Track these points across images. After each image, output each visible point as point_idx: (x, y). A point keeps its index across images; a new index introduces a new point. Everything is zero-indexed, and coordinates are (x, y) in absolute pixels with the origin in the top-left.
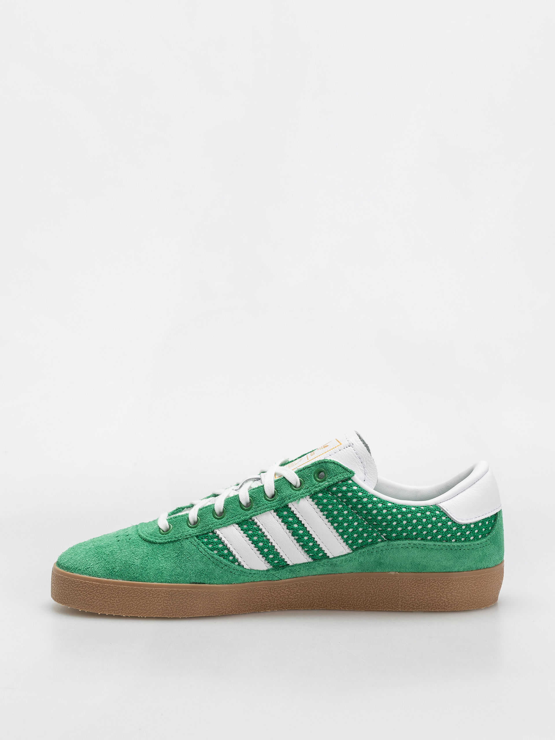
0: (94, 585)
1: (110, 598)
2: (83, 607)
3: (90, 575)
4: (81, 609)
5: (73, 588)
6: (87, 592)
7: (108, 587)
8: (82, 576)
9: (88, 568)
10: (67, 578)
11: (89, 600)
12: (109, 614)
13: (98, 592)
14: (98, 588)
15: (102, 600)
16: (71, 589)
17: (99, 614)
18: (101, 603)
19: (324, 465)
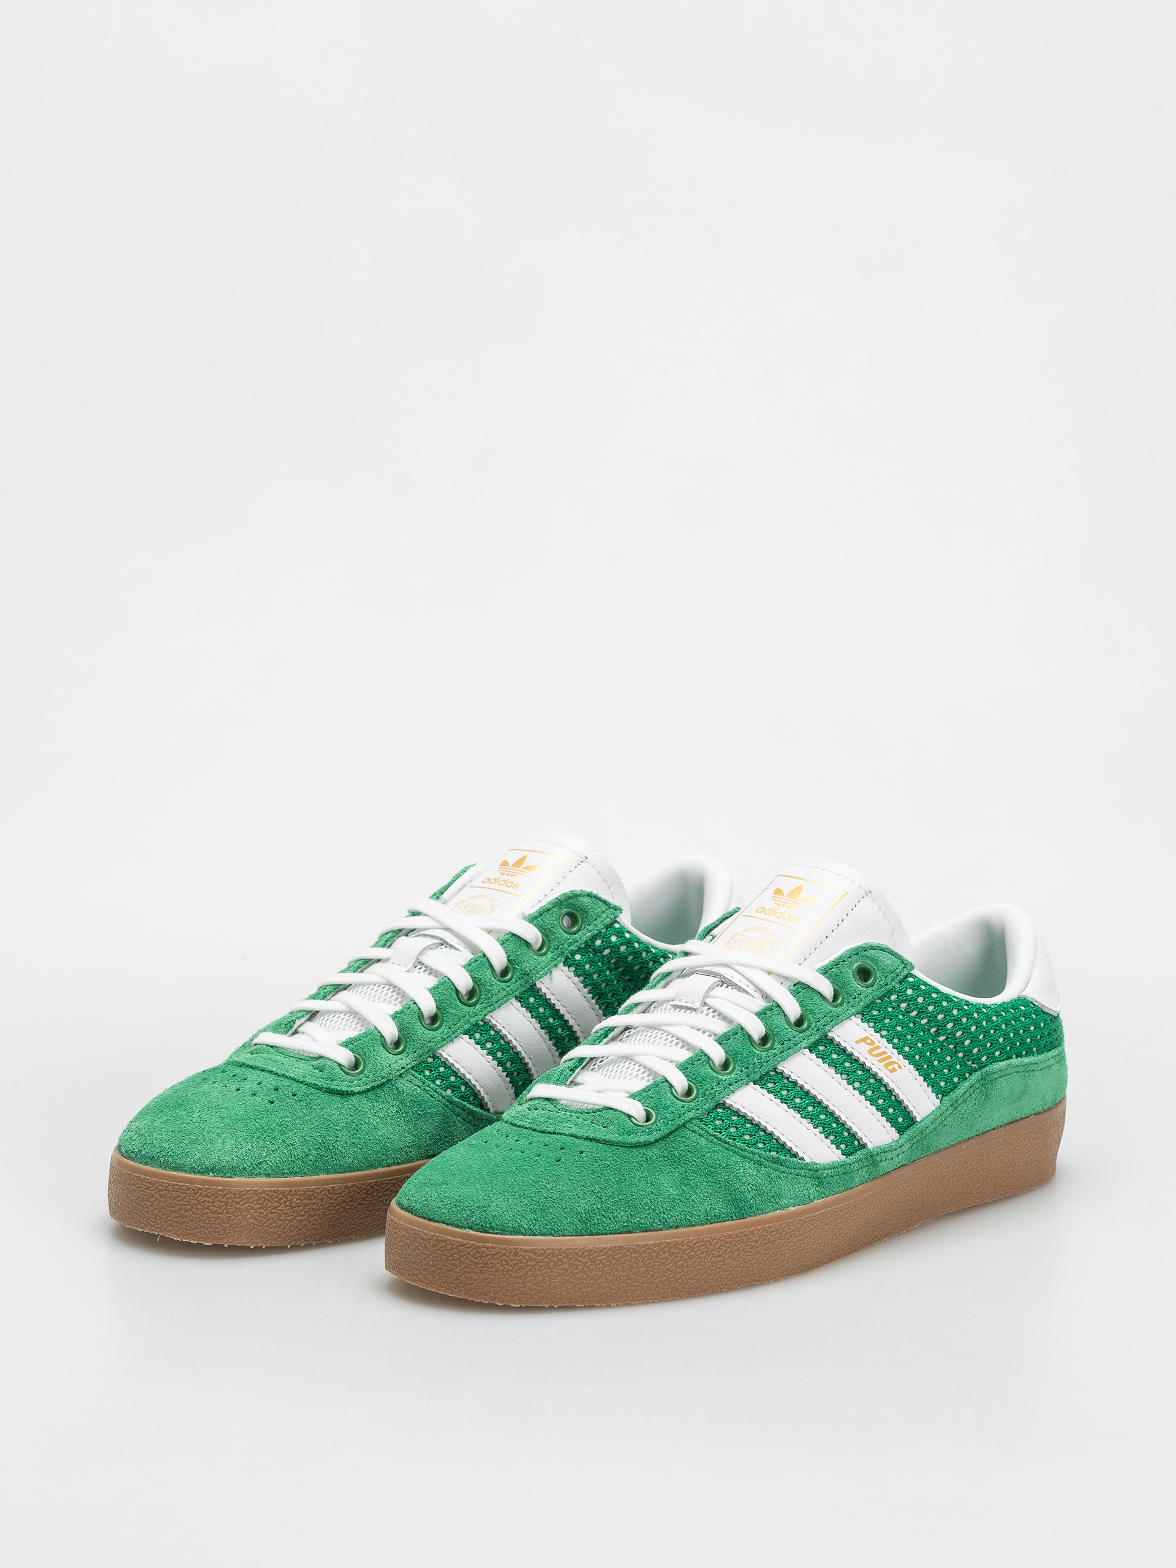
0: (281, 1194)
1: (309, 1213)
2: (259, 1240)
3: (268, 1175)
4: (252, 1244)
5: (237, 1206)
6: (267, 1209)
7: (307, 1192)
8: (251, 1179)
9: (260, 1163)
10: (220, 1190)
11: (271, 1224)
12: (306, 1243)
13: (286, 1206)
14: (287, 1198)
15: (294, 1219)
16: (232, 1210)
17: (289, 1247)
18: (293, 1226)
19: (573, 901)
